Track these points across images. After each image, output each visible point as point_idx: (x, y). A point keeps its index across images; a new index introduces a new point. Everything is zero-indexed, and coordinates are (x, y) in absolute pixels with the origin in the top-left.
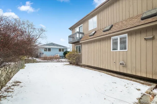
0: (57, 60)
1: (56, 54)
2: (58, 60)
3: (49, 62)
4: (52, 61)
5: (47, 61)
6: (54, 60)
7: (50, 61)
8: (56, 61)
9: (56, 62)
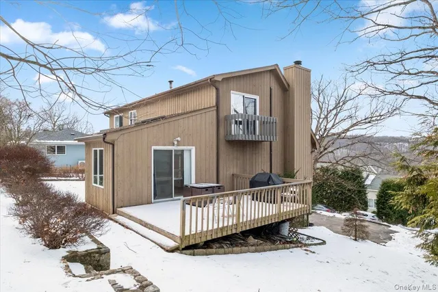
0: (79, 176)
1: (80, 162)
2: (82, 176)
3: (61, 180)
4: (69, 178)
5: (55, 178)
6: (73, 176)
7: (64, 179)
8: (78, 178)
9: (76, 180)
